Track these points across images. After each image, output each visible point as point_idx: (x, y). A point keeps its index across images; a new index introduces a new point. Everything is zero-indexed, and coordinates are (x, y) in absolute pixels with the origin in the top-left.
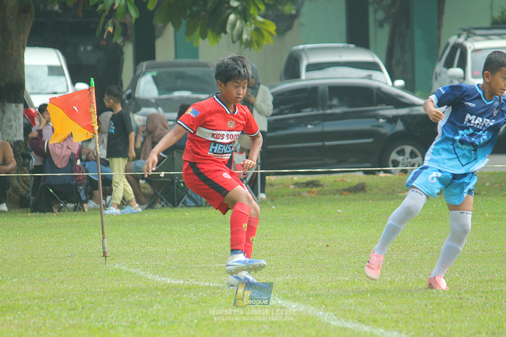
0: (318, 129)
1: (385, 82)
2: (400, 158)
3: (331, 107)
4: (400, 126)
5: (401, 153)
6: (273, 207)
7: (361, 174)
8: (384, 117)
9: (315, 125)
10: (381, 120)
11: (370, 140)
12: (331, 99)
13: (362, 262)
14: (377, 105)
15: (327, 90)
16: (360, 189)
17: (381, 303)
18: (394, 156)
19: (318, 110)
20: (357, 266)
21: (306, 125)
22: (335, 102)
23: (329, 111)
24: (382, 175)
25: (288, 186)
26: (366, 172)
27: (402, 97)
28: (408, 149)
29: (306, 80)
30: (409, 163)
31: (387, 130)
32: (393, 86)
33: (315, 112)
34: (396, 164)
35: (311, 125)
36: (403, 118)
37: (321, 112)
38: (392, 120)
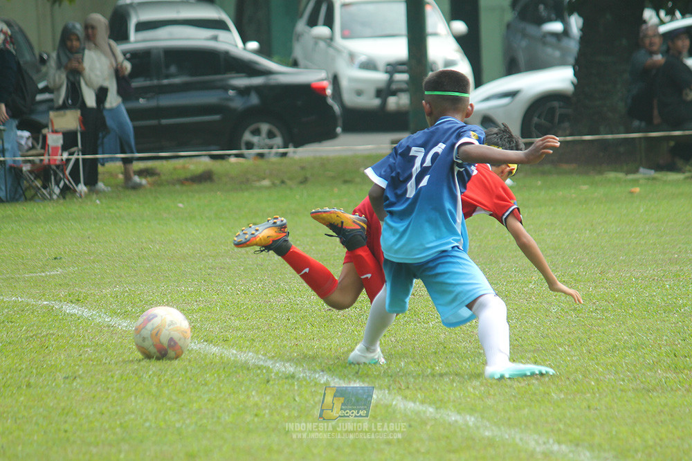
0: (153, 103)
1: (233, 43)
2: (255, 139)
3: (167, 77)
4: (254, 100)
5: (256, 132)
6: (98, 202)
7: (206, 160)
8: (234, 88)
9: (148, 99)
10: (231, 93)
11: (217, 117)
12: (167, 67)
13: (209, 268)
14: (224, 74)
15: (162, 54)
16: (205, 178)
17: (233, 318)
18: (247, 136)
19: (151, 80)
20: (204, 273)
21: (137, 99)
22: (173, 69)
23: (165, 82)
24: (233, 160)
25: (117, 175)
26: (213, 157)
27: (256, 63)
28: (265, 127)
29: (136, 42)
30: (267, 145)
31: (238, 104)
32: (245, 49)
33: (148, 83)
34: (250, 146)
35: (143, 98)
36: (258, 89)
37: (155, 82)
38: (244, 92)
